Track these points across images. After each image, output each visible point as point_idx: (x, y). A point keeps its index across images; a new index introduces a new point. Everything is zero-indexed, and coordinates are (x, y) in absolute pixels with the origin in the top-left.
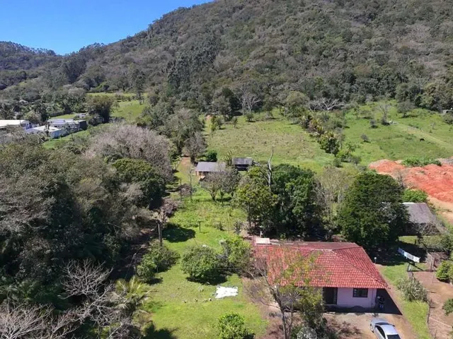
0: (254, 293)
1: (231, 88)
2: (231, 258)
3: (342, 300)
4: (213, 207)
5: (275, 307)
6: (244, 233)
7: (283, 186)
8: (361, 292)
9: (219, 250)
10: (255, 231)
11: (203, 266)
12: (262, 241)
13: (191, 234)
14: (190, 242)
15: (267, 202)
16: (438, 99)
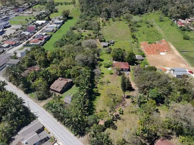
0: (113, 69)
1: (108, 9)
2: (110, 65)
3: (124, 70)
4: (106, 55)
5: (115, 70)
6: (112, 60)
7: (118, 54)
8: (126, 69)
9: (108, 63)
10: (113, 60)
11: (107, 66)
12: (115, 62)
13: (103, 60)
14: (103, 61)
15: (116, 56)
16: (172, 15)
